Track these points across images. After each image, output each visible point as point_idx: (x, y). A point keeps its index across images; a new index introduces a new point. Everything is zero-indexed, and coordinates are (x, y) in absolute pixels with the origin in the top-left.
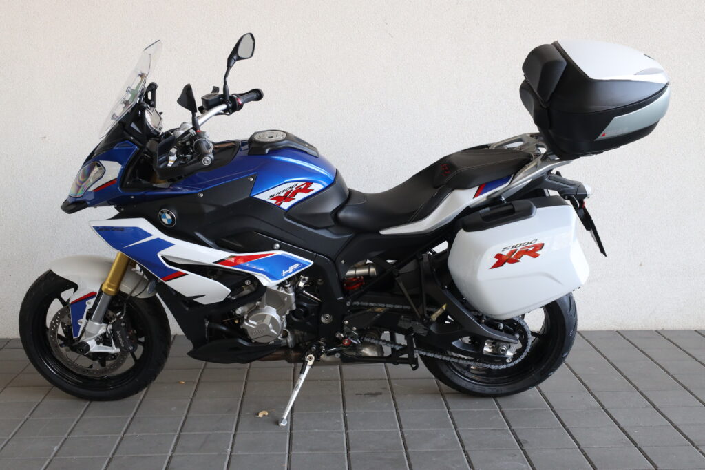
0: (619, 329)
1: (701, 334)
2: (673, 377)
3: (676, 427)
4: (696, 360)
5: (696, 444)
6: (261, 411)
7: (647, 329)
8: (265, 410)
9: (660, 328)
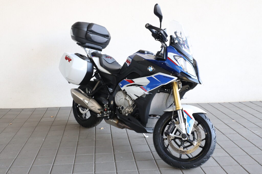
0: (197, 103)
1: (220, 104)
2: (215, 116)
3: (218, 129)
4: (220, 111)
5: (224, 134)
6: (102, 127)
7: (205, 103)
8: (103, 127)
9: (208, 102)
